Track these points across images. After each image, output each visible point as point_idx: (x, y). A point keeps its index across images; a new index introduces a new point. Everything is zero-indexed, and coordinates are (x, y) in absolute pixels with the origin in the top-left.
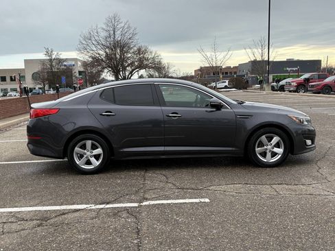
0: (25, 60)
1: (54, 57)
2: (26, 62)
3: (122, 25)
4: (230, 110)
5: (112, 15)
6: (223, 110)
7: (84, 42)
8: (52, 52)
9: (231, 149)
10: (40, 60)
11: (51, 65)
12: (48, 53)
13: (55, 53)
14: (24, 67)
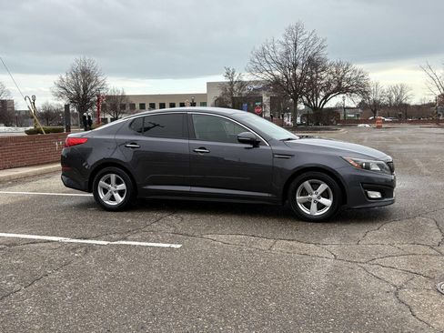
0: (208, 83)
1: (235, 79)
2: (209, 84)
3: (307, 36)
4: (268, 147)
5: (293, 24)
6: (261, 147)
7: (256, 60)
8: (233, 73)
9: (267, 195)
10: (219, 83)
11: (232, 89)
12: (229, 74)
13: (237, 74)
14: (205, 92)
